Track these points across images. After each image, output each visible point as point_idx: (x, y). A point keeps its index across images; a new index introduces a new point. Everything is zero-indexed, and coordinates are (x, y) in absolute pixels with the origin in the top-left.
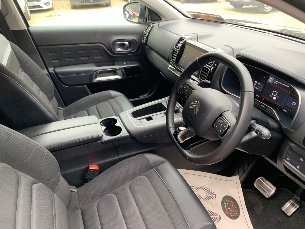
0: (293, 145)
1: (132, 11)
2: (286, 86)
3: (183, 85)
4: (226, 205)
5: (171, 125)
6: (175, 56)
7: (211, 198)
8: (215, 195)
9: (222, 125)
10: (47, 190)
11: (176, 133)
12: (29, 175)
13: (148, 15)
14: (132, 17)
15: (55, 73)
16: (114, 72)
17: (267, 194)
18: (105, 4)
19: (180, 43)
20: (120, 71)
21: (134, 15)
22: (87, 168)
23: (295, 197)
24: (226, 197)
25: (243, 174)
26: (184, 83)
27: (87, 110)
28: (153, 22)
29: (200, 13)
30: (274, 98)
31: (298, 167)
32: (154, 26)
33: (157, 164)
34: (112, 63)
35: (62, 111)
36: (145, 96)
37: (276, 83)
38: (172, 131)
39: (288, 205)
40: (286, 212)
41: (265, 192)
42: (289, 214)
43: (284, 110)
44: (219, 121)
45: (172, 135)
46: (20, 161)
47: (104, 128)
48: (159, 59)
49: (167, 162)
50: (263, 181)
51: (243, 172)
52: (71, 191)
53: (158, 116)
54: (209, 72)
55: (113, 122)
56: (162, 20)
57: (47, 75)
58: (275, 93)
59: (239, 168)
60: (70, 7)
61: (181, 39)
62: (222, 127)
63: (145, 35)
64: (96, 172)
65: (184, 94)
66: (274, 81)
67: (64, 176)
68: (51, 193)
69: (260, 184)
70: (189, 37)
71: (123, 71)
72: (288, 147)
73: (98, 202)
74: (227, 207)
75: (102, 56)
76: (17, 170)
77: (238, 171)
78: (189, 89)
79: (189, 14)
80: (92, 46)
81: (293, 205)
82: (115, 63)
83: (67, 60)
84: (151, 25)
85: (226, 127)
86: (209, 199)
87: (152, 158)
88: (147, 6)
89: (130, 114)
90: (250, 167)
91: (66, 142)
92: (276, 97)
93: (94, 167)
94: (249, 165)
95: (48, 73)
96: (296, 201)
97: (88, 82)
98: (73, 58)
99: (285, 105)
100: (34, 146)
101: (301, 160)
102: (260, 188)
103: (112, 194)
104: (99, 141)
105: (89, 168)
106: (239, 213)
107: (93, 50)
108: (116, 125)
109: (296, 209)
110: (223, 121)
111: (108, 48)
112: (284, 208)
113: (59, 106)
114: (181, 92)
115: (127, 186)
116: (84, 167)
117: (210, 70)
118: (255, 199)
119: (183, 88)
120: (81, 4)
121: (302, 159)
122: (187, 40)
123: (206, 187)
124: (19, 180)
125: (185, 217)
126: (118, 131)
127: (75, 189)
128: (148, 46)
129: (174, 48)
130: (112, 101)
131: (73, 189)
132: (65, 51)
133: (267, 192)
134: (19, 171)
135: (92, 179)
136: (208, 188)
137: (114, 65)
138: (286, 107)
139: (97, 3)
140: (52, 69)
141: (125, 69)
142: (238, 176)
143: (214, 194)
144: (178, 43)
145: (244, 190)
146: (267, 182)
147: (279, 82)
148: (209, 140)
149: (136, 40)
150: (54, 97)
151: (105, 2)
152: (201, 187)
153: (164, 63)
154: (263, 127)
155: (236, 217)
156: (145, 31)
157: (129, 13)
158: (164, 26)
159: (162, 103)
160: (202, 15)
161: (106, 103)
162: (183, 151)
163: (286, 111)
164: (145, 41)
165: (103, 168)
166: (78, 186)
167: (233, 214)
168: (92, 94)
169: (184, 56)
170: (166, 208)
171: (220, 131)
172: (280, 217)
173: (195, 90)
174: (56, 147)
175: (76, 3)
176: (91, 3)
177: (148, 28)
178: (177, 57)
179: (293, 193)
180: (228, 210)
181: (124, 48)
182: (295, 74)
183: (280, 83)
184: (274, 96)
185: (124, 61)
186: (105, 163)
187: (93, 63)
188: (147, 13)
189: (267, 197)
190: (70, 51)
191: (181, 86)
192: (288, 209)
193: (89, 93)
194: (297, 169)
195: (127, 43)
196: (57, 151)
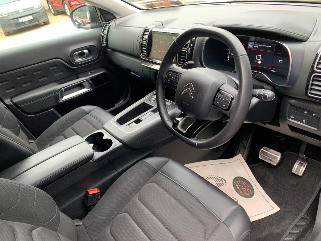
0: (293, 101)
1: (79, 19)
2: (268, 46)
3: (167, 73)
4: (239, 186)
5: (166, 119)
6: (145, 50)
7: (222, 184)
8: (225, 180)
9: (223, 99)
10: (49, 233)
11: (175, 124)
12: (23, 222)
13: (100, 16)
14: (82, 25)
15: (14, 103)
16: (81, 86)
17: (275, 162)
18: (43, 23)
19: (146, 34)
20: (87, 82)
21: (83, 22)
22: (86, 194)
23: (300, 155)
24: (236, 179)
25: (244, 151)
26: (168, 70)
27: (63, 135)
28: (107, 22)
29: (154, 1)
30: (260, 62)
31: (304, 121)
32: (110, 26)
33: (161, 166)
34: (75, 76)
35: (34, 144)
36: (121, 103)
37: (257, 47)
38: (170, 124)
39: (296, 166)
40: (296, 173)
41: (271, 160)
42: (300, 175)
43: (272, 71)
44: (219, 96)
45: (172, 129)
46: (8, 209)
47: (92, 145)
48: (127, 59)
49: (170, 160)
50: (267, 151)
51: (244, 149)
52: (76, 225)
53: (146, 116)
54: (187, 54)
55: (99, 137)
56: (116, 18)
57: (5, 108)
58: (258, 57)
59: (238, 146)
60: (4, 35)
61: (146, 30)
62: (225, 101)
63: (103, 38)
64: (97, 196)
65: (172, 81)
66: (254, 45)
67: (63, 211)
68: (55, 234)
69: (265, 155)
70: (154, 26)
71: (90, 81)
72: (289, 105)
73: (110, 227)
74: (240, 188)
75: (62, 71)
76: (7, 221)
77: (238, 149)
78: (176, 75)
79: (142, 5)
80: (48, 64)
81: (301, 164)
82: (79, 76)
83: (24, 86)
84: (107, 26)
85: (229, 100)
86: (220, 187)
87: (153, 161)
88: (97, 6)
89: (115, 122)
90: (249, 142)
91: (54, 172)
92: (260, 60)
93: (93, 191)
94: (247, 140)
95: (5, 106)
96: (303, 160)
97: (54, 104)
98: (30, 82)
99: (272, 66)
100: (19, 188)
101: (305, 114)
102: (266, 158)
103: (122, 213)
104: (91, 161)
105: (88, 193)
106: (253, 190)
107: (51, 67)
108: (104, 138)
109: (305, 167)
110: (223, 95)
111: (67, 61)
112: (294, 170)
113: (30, 139)
114: (167, 80)
115: (136, 199)
116: (83, 194)
117: (188, 52)
118: (263, 171)
119: (168, 76)
120: (15, 28)
121: (306, 112)
122: (153, 29)
123: (213, 176)
124: (13, 231)
125: (209, 210)
126: (108, 144)
127: (79, 222)
128: (109, 49)
129: (141, 41)
130: (87, 116)
131: (77, 222)
132: (19, 77)
133: (273, 160)
134: (10, 221)
135: (96, 205)
136: (215, 176)
137: (78, 78)
138: (273, 67)
139: (33, 23)
140: (9, 100)
141: (92, 79)
142: (240, 154)
143: (223, 179)
144: (144, 34)
145: (251, 166)
146: (271, 150)
147: (259, 45)
148: (212, 121)
149: (95, 45)
150: (21, 130)
151: (42, 21)
152: (208, 177)
153: (133, 61)
154: (264, 90)
155: (251, 195)
156: (102, 34)
157: (77, 22)
158: (121, 23)
159: (145, 102)
160: (157, 4)
161: (82, 121)
162: (189, 141)
163: (275, 71)
164: (105, 44)
165: (104, 189)
166: (81, 218)
167: (247, 193)
168: (62, 116)
169: (154, 46)
170: (186, 208)
171: (224, 105)
172: (292, 180)
173: (182, 74)
174: (44, 181)
175: (10, 29)
176: (27, 25)
177: (104, 29)
178: (147, 50)
179: (297, 153)
180: (242, 191)
181: (84, 57)
182: (278, 28)
183: (261, 45)
184: (259, 60)
185: (89, 71)
186: (104, 183)
187: (55, 81)
188: (99, 14)
189: (275, 165)
190: (25, 75)
191: (165, 75)
192: (298, 170)
193: (59, 116)
194: (303, 123)
195: (86, 51)
196: (46, 186)
